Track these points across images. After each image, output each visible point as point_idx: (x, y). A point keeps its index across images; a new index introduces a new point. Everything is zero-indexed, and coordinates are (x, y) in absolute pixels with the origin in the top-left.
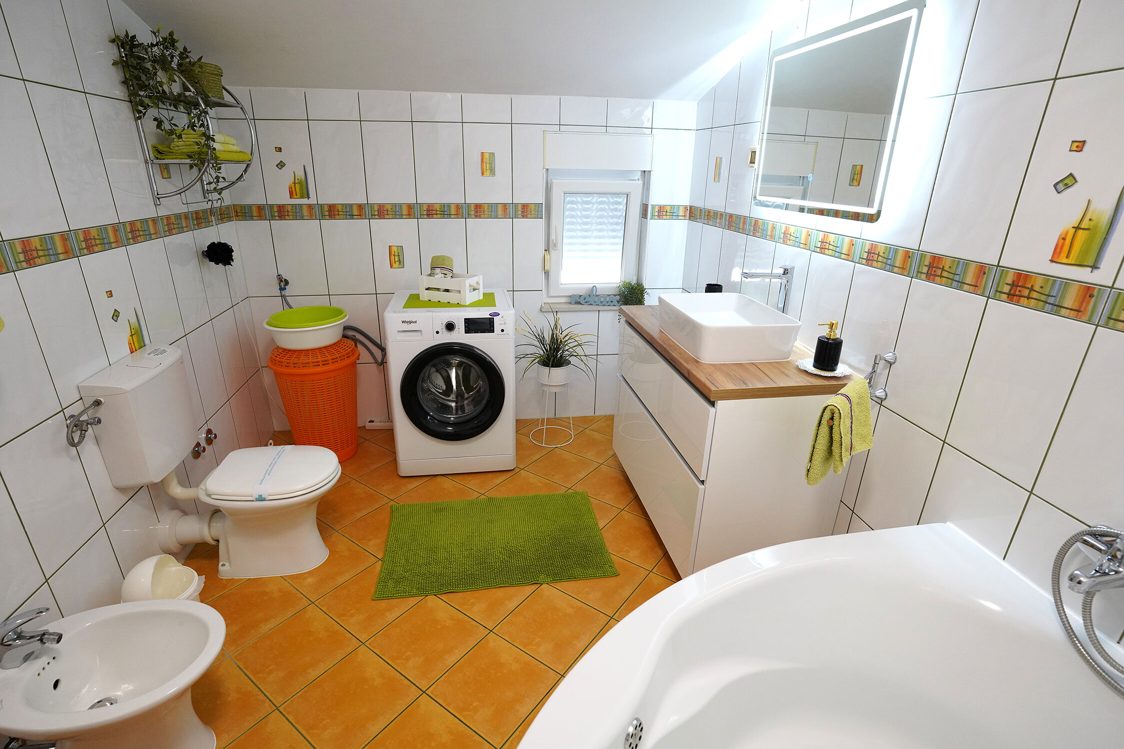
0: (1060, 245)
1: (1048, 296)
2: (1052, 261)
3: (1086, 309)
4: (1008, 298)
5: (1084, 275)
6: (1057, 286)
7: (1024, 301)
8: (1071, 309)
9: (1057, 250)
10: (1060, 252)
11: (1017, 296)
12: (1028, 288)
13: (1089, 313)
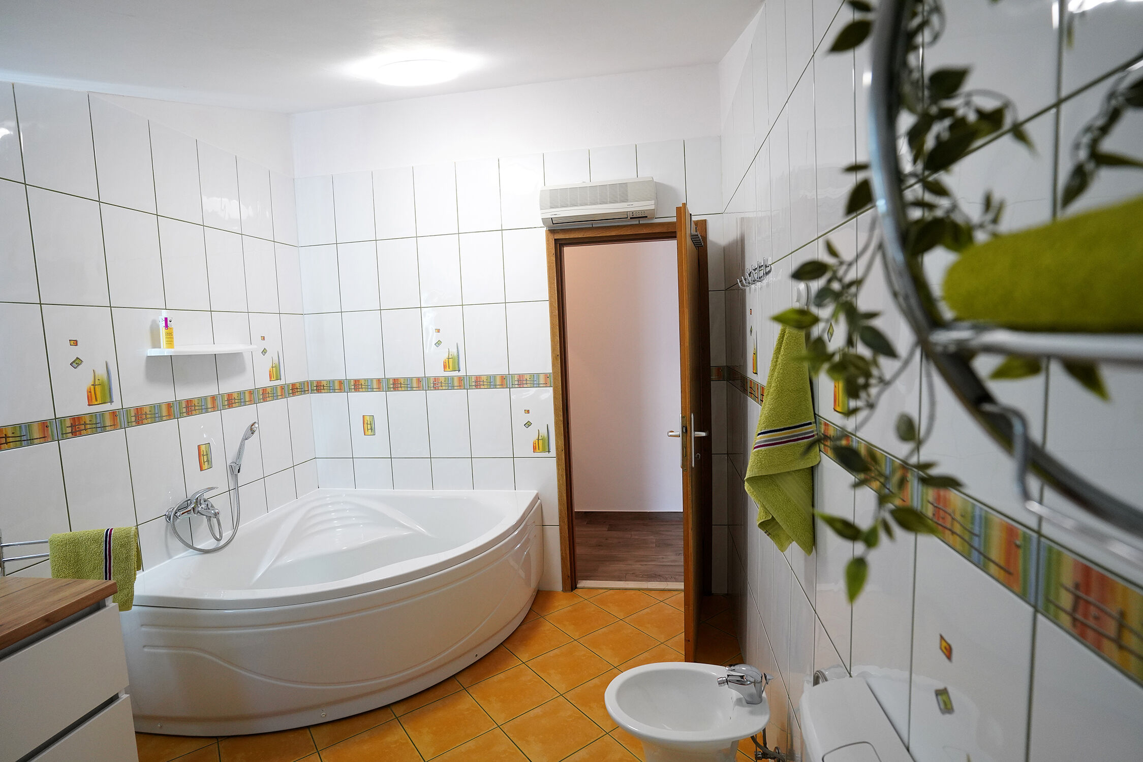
0: (90, 396)
1: (96, 424)
2: (89, 405)
3: (117, 423)
4: (72, 435)
5: (107, 407)
6: (98, 417)
7: (84, 432)
8: (111, 426)
9: (89, 399)
10: (92, 400)
11: (78, 431)
12: (83, 424)
13: (119, 424)
